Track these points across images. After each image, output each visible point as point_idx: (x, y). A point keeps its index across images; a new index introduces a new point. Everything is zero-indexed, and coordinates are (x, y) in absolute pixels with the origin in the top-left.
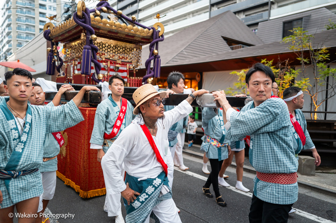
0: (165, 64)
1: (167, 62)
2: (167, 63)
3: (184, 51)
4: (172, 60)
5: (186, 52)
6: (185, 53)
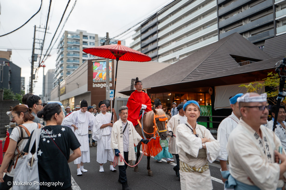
0: (181, 81)
2: (183, 80)
3: (197, 69)
4: (187, 78)
5: (199, 70)
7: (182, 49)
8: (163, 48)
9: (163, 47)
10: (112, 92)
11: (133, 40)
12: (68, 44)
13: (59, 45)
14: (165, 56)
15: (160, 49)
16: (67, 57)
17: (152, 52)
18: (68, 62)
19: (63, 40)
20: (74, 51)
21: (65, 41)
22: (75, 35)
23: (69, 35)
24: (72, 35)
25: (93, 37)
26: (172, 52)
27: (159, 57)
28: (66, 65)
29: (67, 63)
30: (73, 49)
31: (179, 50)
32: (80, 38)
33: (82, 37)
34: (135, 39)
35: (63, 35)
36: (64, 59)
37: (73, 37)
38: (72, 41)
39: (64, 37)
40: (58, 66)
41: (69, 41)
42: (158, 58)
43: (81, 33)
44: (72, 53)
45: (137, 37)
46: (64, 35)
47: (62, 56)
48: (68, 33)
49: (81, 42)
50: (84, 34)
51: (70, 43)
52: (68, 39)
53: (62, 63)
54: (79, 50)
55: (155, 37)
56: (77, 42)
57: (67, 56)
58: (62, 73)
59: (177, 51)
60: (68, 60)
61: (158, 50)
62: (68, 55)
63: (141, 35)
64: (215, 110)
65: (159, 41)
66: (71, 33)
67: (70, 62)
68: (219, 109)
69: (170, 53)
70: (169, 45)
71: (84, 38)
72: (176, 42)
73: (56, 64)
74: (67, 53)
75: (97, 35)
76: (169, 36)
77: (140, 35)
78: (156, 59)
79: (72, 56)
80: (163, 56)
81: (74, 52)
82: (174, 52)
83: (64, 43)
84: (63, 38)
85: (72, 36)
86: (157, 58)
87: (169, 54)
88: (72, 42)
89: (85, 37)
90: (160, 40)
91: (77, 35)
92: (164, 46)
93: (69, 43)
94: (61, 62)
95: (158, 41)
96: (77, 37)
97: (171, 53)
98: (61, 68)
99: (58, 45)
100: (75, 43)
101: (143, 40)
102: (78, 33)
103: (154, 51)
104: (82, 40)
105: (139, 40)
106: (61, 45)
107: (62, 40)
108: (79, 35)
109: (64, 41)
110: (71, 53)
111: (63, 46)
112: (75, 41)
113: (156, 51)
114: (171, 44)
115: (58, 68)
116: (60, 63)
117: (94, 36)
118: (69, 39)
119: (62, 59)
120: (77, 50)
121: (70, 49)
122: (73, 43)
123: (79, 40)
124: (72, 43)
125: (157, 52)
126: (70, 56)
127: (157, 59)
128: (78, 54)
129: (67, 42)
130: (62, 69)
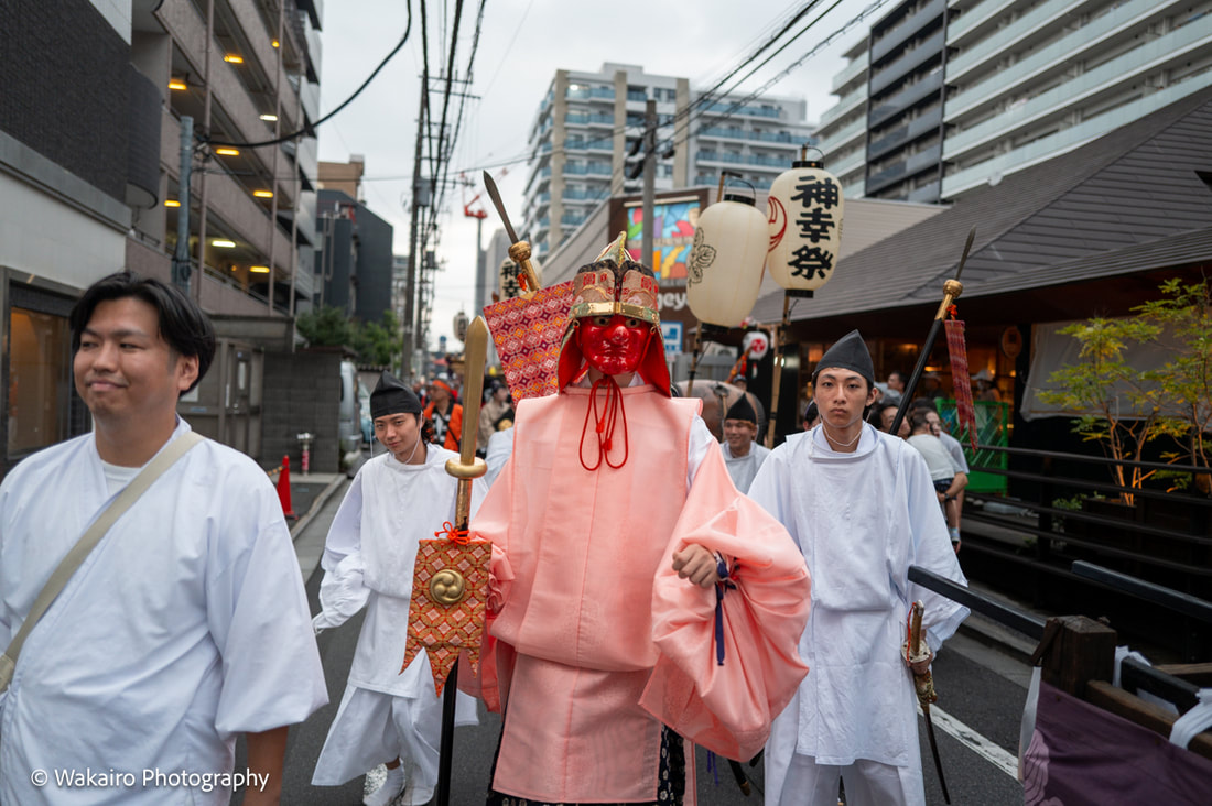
0: (900, 299)
1: (911, 291)
2: (910, 295)
3: (993, 246)
4: (933, 284)
5: (999, 250)
6: (998, 255)
7: (1056, 131)
8: (965, 129)
9: (964, 126)
10: (673, 332)
11: (836, 99)
12: (568, 124)
13: (535, 131)
14: (975, 164)
15: (954, 135)
16: (565, 179)
17: (918, 150)
18: (568, 197)
19: (551, 107)
20: (590, 155)
21: (558, 112)
22: (597, 86)
23: (574, 88)
24: (583, 85)
25: (669, 91)
26: (1008, 146)
27: (947, 173)
28: (561, 212)
29: (564, 205)
30: (588, 144)
31: (1041, 137)
32: (614, 97)
33: (623, 93)
34: (842, 91)
35: (550, 91)
36: (551, 188)
37: (589, 93)
38: (582, 111)
39: (552, 98)
40: (533, 212)
41: (573, 112)
42: (943, 176)
43: (621, 75)
44: (585, 163)
45: (853, 84)
46: (554, 88)
47: (544, 175)
48: (568, 79)
49: (620, 115)
50: (632, 80)
51: (578, 122)
52: (568, 103)
53: (546, 203)
54: (611, 148)
55: (931, 81)
56: (602, 113)
57: (566, 175)
58: (543, 241)
59: (1032, 141)
60: (569, 192)
61: (944, 138)
62: (569, 172)
63: (871, 76)
64: (1028, 419)
65: (950, 97)
66: (583, 80)
67: (573, 197)
68: (1040, 416)
69: (996, 152)
70: (993, 116)
71: (630, 98)
72: (1030, 98)
73: (525, 208)
74: (564, 161)
75: (683, 83)
76: (995, 74)
77: (868, 74)
78: (932, 182)
79: (582, 173)
80: (964, 168)
81: (592, 159)
82: (1015, 147)
83: (552, 123)
84: (549, 100)
85: (585, 91)
86: (938, 175)
87: (991, 158)
88: (582, 116)
89: (635, 91)
90: (955, 95)
91: (604, 85)
92: (974, 122)
93: (570, 121)
94: (543, 200)
95: (946, 100)
96: (603, 96)
97: (1004, 152)
98: (543, 224)
99: (533, 128)
100: (596, 121)
101: (876, 97)
102: (610, 77)
103: (924, 146)
104: (623, 104)
105: (862, 94)
106: (542, 131)
107: (545, 111)
108: (611, 87)
109: (553, 113)
110: (581, 161)
111: (550, 132)
112: (595, 111)
113: (934, 143)
114: (1004, 109)
115: (532, 224)
116: (538, 202)
117: (673, 86)
118: (571, 106)
119: (543, 189)
120: (601, 148)
121: (577, 147)
122: (589, 120)
123: (611, 106)
124: (583, 122)
125: (937, 148)
126: (575, 172)
127: (936, 180)
128: (606, 164)
129: (566, 118)
130: (545, 228)
